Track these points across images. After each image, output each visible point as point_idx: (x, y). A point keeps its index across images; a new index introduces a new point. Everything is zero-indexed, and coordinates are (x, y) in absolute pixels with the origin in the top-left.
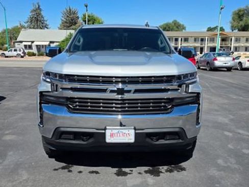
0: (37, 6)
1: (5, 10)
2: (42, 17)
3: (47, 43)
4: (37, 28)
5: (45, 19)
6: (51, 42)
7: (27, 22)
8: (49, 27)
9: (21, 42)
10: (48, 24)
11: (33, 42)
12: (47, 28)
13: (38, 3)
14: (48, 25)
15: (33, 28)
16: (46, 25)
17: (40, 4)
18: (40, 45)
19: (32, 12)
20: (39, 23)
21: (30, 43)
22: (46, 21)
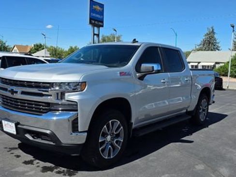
0: (211, 30)
1: (176, 35)
2: (215, 40)
3: (212, 64)
4: (208, 50)
5: (217, 41)
6: (217, 63)
7: (201, 45)
8: (220, 49)
9: (189, 63)
10: (219, 45)
11: (199, 63)
12: (219, 50)
13: (212, 28)
14: (219, 47)
15: (205, 50)
16: (218, 46)
17: (214, 28)
18: (205, 66)
19: (206, 35)
20: (210, 45)
21: (196, 64)
22: (219, 43)
